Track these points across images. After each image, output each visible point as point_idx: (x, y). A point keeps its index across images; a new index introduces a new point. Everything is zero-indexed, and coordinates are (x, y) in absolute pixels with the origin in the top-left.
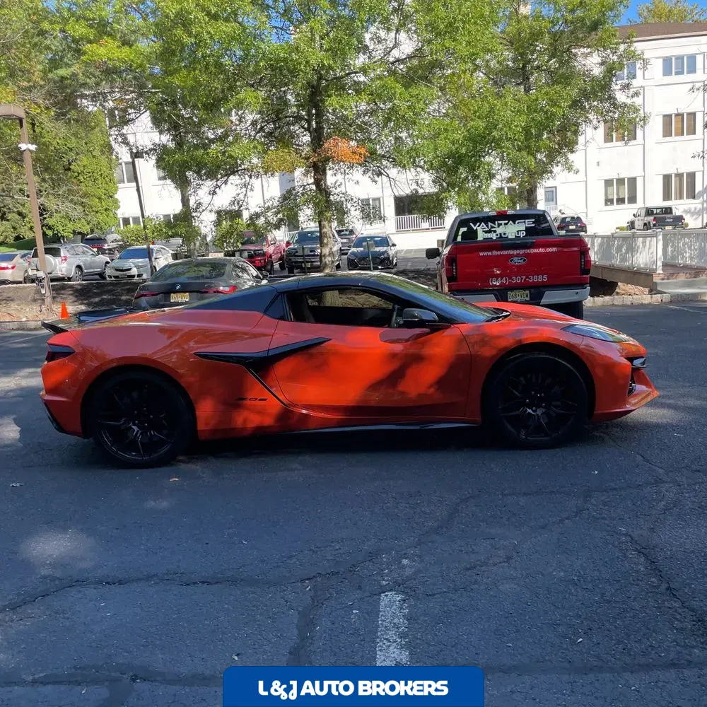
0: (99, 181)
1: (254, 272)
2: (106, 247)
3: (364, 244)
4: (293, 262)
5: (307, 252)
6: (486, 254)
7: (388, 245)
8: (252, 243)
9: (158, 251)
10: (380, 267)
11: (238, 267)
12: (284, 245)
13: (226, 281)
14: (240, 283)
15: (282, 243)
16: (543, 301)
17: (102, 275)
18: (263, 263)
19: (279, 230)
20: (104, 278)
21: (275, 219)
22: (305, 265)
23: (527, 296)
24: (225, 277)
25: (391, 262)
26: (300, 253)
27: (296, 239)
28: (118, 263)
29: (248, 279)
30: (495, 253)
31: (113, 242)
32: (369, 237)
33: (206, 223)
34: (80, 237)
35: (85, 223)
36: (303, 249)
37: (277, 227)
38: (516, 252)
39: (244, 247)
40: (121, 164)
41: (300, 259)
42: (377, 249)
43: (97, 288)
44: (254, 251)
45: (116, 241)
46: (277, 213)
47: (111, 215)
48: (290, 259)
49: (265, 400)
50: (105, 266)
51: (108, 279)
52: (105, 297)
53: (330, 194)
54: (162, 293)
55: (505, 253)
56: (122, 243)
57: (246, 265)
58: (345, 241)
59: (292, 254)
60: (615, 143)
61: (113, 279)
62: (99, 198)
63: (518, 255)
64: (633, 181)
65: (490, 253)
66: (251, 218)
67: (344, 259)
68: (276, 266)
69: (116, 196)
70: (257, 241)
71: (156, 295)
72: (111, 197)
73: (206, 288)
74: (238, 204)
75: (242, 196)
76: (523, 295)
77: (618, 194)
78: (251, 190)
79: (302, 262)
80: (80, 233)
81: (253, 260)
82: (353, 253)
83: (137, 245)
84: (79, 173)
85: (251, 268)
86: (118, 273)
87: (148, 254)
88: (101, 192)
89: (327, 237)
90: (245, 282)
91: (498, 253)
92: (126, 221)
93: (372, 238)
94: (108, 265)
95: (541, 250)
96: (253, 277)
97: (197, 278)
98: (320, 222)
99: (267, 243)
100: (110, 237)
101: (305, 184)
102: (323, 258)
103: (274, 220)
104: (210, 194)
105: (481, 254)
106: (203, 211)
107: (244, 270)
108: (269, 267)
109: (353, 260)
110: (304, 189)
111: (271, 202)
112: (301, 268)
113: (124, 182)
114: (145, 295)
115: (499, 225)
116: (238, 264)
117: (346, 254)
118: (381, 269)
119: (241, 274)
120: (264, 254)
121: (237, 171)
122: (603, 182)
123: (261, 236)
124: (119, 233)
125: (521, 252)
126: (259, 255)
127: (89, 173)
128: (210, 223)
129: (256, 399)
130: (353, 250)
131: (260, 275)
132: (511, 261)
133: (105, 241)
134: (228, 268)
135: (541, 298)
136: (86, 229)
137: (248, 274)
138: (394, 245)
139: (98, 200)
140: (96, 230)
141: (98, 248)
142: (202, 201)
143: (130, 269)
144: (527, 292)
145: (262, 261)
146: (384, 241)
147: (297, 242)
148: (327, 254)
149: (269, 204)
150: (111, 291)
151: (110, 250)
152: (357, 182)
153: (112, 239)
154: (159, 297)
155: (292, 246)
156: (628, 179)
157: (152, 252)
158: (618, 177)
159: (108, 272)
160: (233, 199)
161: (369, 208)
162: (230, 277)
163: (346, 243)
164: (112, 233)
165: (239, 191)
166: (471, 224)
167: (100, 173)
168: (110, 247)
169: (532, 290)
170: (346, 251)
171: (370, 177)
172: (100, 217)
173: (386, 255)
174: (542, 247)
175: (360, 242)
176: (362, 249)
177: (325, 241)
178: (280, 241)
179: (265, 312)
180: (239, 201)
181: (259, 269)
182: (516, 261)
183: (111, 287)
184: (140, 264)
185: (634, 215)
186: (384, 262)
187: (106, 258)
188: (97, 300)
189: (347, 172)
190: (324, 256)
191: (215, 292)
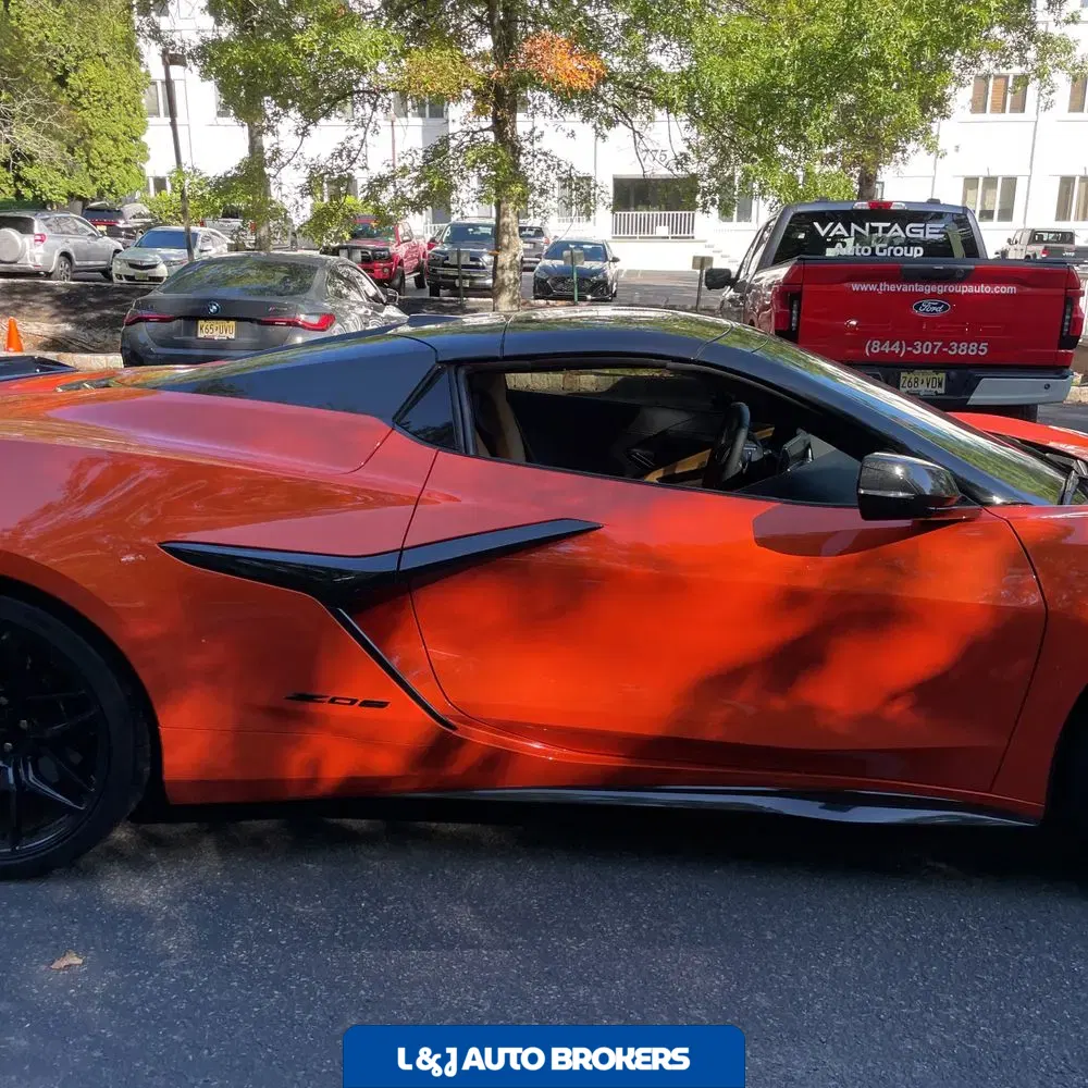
0: (116, 109)
1: (370, 288)
2: (121, 224)
3: (566, 253)
4: (438, 276)
5: (465, 260)
6: (864, 287)
7: (606, 259)
8: (370, 236)
9: (207, 239)
10: (589, 297)
11: (340, 277)
12: (426, 246)
13: (312, 303)
14: (341, 309)
15: (421, 241)
16: (976, 398)
17: (106, 273)
18: (385, 272)
19: (421, 213)
20: (110, 279)
21: (415, 190)
22: (461, 283)
23: (940, 384)
24: (311, 295)
25: (609, 289)
26: (452, 260)
27: (446, 235)
28: (134, 254)
29: (359, 303)
30: (884, 287)
31: (134, 217)
32: (573, 243)
33: (287, 188)
34: (79, 204)
35: (89, 182)
36: (459, 253)
37: (417, 207)
38: (929, 289)
39: (355, 243)
40: (154, 83)
41: (452, 272)
42: (587, 265)
43: (96, 296)
44: (374, 251)
45: (141, 216)
46: (418, 181)
47: (135, 171)
48: (434, 270)
49: (382, 705)
50: (114, 256)
51: (115, 280)
52: (108, 312)
53: (520, 153)
54: (180, 318)
55: (906, 288)
56: (149, 220)
57: (355, 273)
58: (528, 246)
59: (439, 261)
60: (989, 116)
61: (124, 281)
62: (115, 140)
63: (933, 296)
64: (1010, 183)
65: (873, 288)
66: (370, 186)
67: (529, 278)
68: (410, 280)
69: (144, 139)
70: (378, 234)
71: (169, 320)
72: (135, 138)
73: (269, 314)
74: (348, 156)
75: (356, 143)
76: (932, 382)
77: (983, 203)
78: (375, 131)
79: (456, 277)
80: (80, 198)
81: (370, 266)
82: (544, 269)
83: (176, 225)
84: (80, 93)
85: (364, 280)
86: (132, 272)
87: (187, 240)
88: (118, 129)
89: (508, 233)
90: (352, 308)
91: (892, 288)
92: (160, 184)
93: (579, 244)
94: (118, 256)
95: (984, 289)
96: (368, 298)
97: (262, 292)
98: (498, 205)
99: (397, 236)
100: (129, 209)
101: (475, 129)
102: (499, 272)
103: (412, 194)
104: (297, 134)
105: (855, 287)
106: (284, 165)
107: (351, 283)
108: (397, 281)
109: (544, 281)
110: (472, 139)
111: (410, 159)
112: (452, 287)
113: (158, 114)
114: (146, 320)
115: (874, 230)
116: (341, 270)
117: (532, 270)
118: (592, 300)
119: (345, 291)
120: (390, 258)
121: (351, 94)
122: (962, 179)
123: (386, 222)
124: (146, 202)
125: (941, 289)
126: (381, 258)
127: (98, 93)
128: (294, 190)
129: (353, 702)
130: (547, 262)
131: (382, 296)
132: (917, 308)
133: (120, 214)
134: (320, 277)
135: (971, 391)
136: (90, 191)
137: (359, 292)
138: (615, 260)
139: (112, 143)
140: (107, 194)
141: (108, 226)
142: (281, 146)
143: (154, 267)
144: (942, 376)
145: (386, 270)
146: (599, 252)
147: (450, 240)
148: (508, 264)
149: (407, 162)
150: (121, 301)
151: (127, 230)
152: (573, 134)
153: (133, 213)
154: (174, 324)
155: (438, 248)
156: (1004, 179)
157: (195, 240)
158: (986, 175)
159: (117, 268)
160: (340, 147)
161: (589, 185)
162: (322, 295)
163: (530, 250)
164: (135, 202)
165: (351, 132)
166: (816, 224)
167: (117, 95)
168: (129, 226)
169: (953, 374)
170: (532, 265)
171: (595, 126)
172: (115, 173)
173: (601, 276)
174: (986, 282)
175: (558, 249)
176: (561, 263)
177: (505, 241)
178: (419, 237)
179: (399, 420)
180: (350, 151)
181: (380, 283)
182: (928, 308)
183: (120, 295)
184: (173, 259)
185: (1009, 241)
186: (600, 290)
187: (116, 244)
188: (93, 315)
189: (555, 112)
190: (502, 268)
191: (289, 324)
